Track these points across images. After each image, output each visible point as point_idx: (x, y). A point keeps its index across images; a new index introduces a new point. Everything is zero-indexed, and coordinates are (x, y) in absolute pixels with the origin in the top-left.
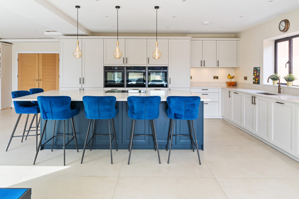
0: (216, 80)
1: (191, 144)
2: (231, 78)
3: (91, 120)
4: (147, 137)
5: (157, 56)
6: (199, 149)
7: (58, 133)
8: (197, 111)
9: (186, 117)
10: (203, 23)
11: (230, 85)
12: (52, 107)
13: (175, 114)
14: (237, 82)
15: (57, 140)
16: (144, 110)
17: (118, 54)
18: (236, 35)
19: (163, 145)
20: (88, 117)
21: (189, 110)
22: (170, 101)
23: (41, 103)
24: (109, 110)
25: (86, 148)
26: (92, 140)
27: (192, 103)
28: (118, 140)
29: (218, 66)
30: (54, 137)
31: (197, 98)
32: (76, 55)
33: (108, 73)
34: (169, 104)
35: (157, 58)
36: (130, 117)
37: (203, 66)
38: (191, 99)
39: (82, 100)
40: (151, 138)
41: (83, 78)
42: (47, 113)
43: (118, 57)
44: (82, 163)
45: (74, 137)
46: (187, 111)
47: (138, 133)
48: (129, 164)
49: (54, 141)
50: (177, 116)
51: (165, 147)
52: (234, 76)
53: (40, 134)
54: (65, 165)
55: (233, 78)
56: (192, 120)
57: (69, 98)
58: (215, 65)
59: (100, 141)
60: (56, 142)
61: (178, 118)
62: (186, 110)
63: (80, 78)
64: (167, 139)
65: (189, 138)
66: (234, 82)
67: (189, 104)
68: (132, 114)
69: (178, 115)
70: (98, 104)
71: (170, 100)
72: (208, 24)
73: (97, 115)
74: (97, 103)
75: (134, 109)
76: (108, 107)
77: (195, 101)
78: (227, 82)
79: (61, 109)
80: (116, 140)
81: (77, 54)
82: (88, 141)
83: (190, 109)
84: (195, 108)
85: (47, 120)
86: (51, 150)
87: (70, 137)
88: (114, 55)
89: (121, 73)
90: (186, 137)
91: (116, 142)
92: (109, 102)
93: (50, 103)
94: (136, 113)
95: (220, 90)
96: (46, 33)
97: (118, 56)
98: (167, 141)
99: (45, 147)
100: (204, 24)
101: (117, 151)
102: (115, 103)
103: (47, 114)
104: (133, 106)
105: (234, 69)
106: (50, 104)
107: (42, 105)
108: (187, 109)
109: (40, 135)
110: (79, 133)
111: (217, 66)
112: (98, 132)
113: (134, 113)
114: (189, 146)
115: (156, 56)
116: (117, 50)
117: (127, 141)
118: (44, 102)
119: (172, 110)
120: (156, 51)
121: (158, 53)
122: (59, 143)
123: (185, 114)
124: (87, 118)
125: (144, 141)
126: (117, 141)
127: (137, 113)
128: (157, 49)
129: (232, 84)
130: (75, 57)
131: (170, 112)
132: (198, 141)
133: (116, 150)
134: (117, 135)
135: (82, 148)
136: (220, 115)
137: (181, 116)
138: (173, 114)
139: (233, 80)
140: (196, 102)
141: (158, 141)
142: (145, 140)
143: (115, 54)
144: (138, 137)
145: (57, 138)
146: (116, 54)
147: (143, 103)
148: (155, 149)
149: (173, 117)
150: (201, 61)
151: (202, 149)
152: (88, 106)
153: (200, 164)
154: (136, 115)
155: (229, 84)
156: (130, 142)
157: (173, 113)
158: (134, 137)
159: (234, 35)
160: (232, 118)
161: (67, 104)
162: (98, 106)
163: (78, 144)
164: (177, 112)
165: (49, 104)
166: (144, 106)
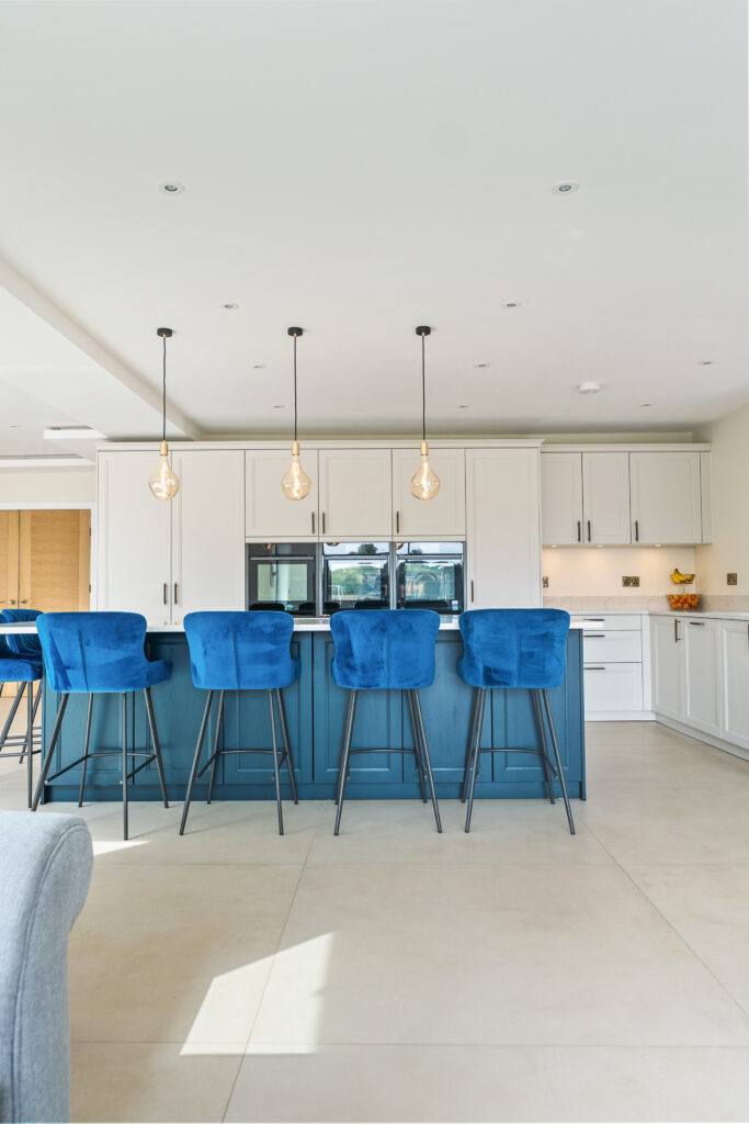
0: (631, 590)
1: (542, 779)
2: (682, 582)
3: (212, 692)
4: (396, 757)
5: (426, 491)
6: (571, 796)
7: (102, 748)
8: (559, 660)
9: (522, 677)
10: (578, 387)
11: (679, 605)
12: (85, 647)
13: (488, 670)
14: (704, 594)
15: (96, 770)
16: (384, 655)
17: (297, 484)
18: (694, 433)
19: (451, 783)
20: (203, 681)
21: (531, 655)
22: (470, 627)
23: (51, 635)
24: (271, 659)
25: (193, 798)
26: (211, 768)
27: (543, 632)
28: (299, 768)
29: (637, 539)
30: (87, 757)
31: (559, 616)
32: (160, 490)
33: (260, 567)
34: (467, 637)
35: (425, 495)
36: (339, 684)
37: (586, 542)
38: (539, 618)
39: (180, 628)
40: (410, 758)
41: (176, 586)
42: (69, 668)
43: (296, 495)
44: (182, 834)
45: (154, 757)
46: (526, 658)
47: (365, 744)
48: (336, 834)
49: (88, 772)
50: (494, 676)
51: (456, 790)
52: (693, 576)
53: (39, 751)
54: (126, 839)
55: (689, 580)
56: (543, 691)
57: (139, 620)
58: (625, 537)
59: (239, 771)
60: (92, 777)
61: (499, 683)
62: (522, 655)
63: (165, 586)
64: (463, 764)
65: (535, 758)
66: (693, 597)
67: (533, 633)
68: (348, 672)
69: (496, 671)
70: (235, 637)
71: (471, 621)
72: (595, 391)
73: (233, 673)
74: (231, 634)
75: (352, 655)
76: (269, 647)
77: (550, 624)
78: (670, 598)
79: (116, 655)
80: (293, 768)
81: (163, 485)
82: (201, 766)
83: (536, 650)
84: (552, 647)
85: (67, 696)
86: (77, 804)
87: (141, 757)
88: (283, 487)
89: (304, 567)
90: (528, 756)
91: (293, 772)
92: (269, 630)
93: (80, 633)
94: (358, 667)
95: (647, 620)
96: (49, 435)
97: (298, 491)
98: (463, 769)
99: (55, 793)
100: (584, 392)
101: (296, 803)
102: (289, 637)
103: (69, 672)
104: (349, 645)
105: (693, 550)
106: (81, 640)
107: (53, 645)
108: (525, 650)
109: (40, 754)
110: (170, 746)
111: (634, 542)
112: (233, 740)
113: (351, 668)
114: (537, 787)
115: (423, 489)
116: (295, 472)
117: (329, 770)
118: (61, 631)
119: (476, 656)
120: (422, 474)
121: (428, 479)
122: (103, 779)
123: (519, 670)
124: (196, 686)
125: (386, 770)
126: (296, 770)
127: (363, 666)
128: (426, 465)
129: (686, 601)
130: (155, 496)
131: (472, 665)
132: (566, 768)
133: (293, 802)
134: (295, 753)
135: (182, 798)
136: (649, 706)
137: (508, 674)
138: (482, 671)
139: (691, 590)
140: (556, 629)
141: (434, 769)
142: (389, 767)
143: (287, 486)
144: (365, 757)
145: (97, 760)
146: (292, 483)
147: (383, 630)
148: (424, 797)
149: (481, 679)
150: (579, 524)
151: (582, 796)
152: (203, 644)
153: (573, 833)
154: (360, 673)
155: (677, 602)
156: (339, 774)
157: (481, 667)
158: (351, 756)
159: (690, 434)
160: (688, 714)
161: (134, 638)
162: (235, 642)
163: (168, 782)
164: (493, 662)
165: (77, 637)
166: (385, 642)
